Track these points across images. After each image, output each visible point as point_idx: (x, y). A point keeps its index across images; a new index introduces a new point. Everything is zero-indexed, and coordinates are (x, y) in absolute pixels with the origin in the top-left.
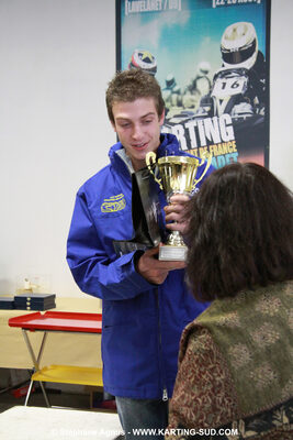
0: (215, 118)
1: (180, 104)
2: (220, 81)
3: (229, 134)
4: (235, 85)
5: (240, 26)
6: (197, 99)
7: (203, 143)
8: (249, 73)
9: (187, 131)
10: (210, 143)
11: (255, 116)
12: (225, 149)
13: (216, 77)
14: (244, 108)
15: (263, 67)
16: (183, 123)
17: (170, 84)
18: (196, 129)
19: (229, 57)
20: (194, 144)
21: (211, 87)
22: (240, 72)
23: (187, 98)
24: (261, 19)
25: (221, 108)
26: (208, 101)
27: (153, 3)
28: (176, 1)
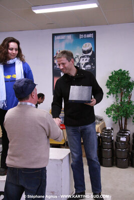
4: (86, 60)
5: (87, 44)
6: (76, 64)
8: (90, 57)
11: (92, 68)
13: (81, 57)
14: (89, 66)
19: (84, 52)
21: (80, 60)
24: (93, 42)
25: (82, 66)
26: (79, 64)
27: (63, 37)
28: (69, 37)
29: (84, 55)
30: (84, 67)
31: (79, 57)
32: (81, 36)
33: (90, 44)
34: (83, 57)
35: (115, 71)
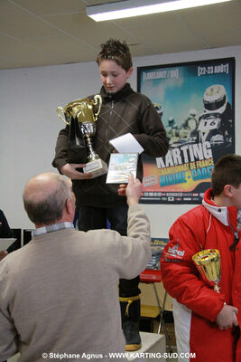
0: (200, 144)
1: (177, 135)
2: (203, 121)
3: (209, 154)
4: (213, 123)
5: (216, 87)
6: (189, 132)
7: (192, 160)
8: (221, 116)
9: (182, 152)
10: (197, 160)
11: (226, 143)
12: (207, 163)
13: (200, 118)
14: (218, 138)
15: (230, 112)
16: (179, 147)
17: (171, 123)
18: (188, 151)
19: (208, 106)
20: (186, 160)
21: (197, 125)
22: (216, 115)
23: (182, 132)
24: (229, 83)
25: (204, 138)
26: (195, 133)
27: (161, 74)
28: (175, 73)
29: (208, 112)
30: (208, 139)
31: (197, 118)
32: (201, 71)
33: (222, 87)
34: (206, 117)
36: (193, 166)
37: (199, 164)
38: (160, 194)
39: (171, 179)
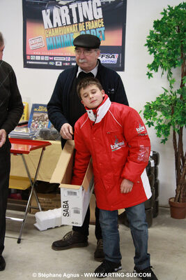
0: (90, 2)
3: (99, 14)
7: (81, 20)
9: (70, 11)
10: (86, 20)
11: (117, 1)
12: (96, 24)
16: (68, 5)
18: (77, 9)
20: (75, 20)
35: (170, 8)
36: (82, 27)
37: (89, 25)
38: (47, 58)
39: (58, 42)
